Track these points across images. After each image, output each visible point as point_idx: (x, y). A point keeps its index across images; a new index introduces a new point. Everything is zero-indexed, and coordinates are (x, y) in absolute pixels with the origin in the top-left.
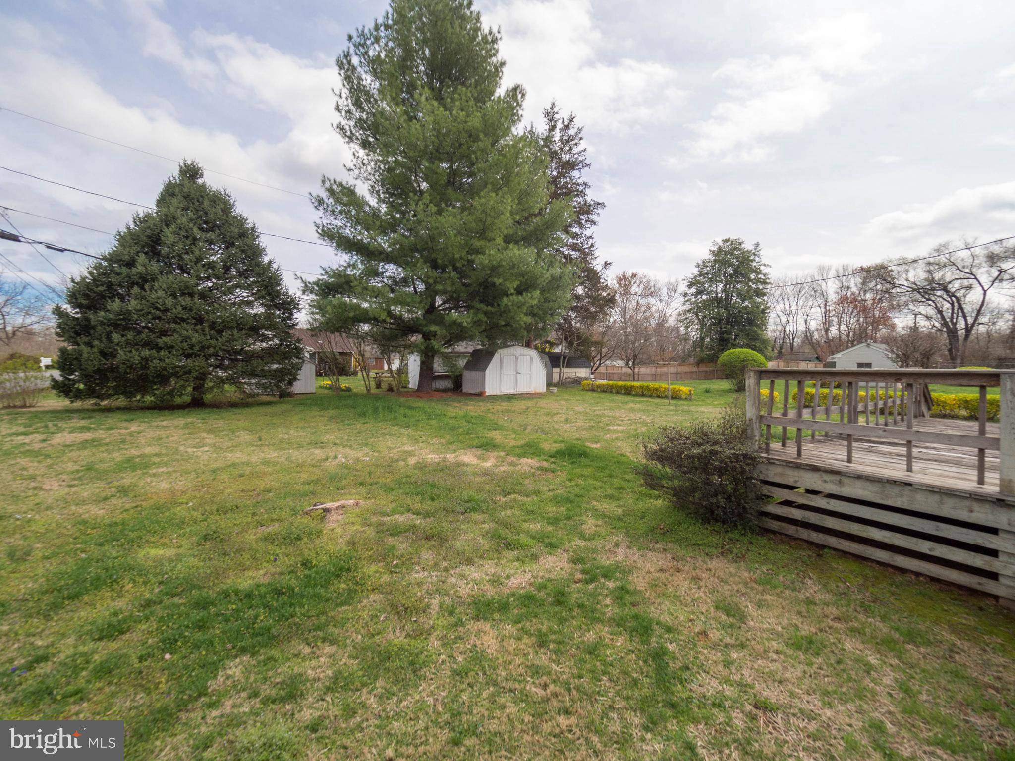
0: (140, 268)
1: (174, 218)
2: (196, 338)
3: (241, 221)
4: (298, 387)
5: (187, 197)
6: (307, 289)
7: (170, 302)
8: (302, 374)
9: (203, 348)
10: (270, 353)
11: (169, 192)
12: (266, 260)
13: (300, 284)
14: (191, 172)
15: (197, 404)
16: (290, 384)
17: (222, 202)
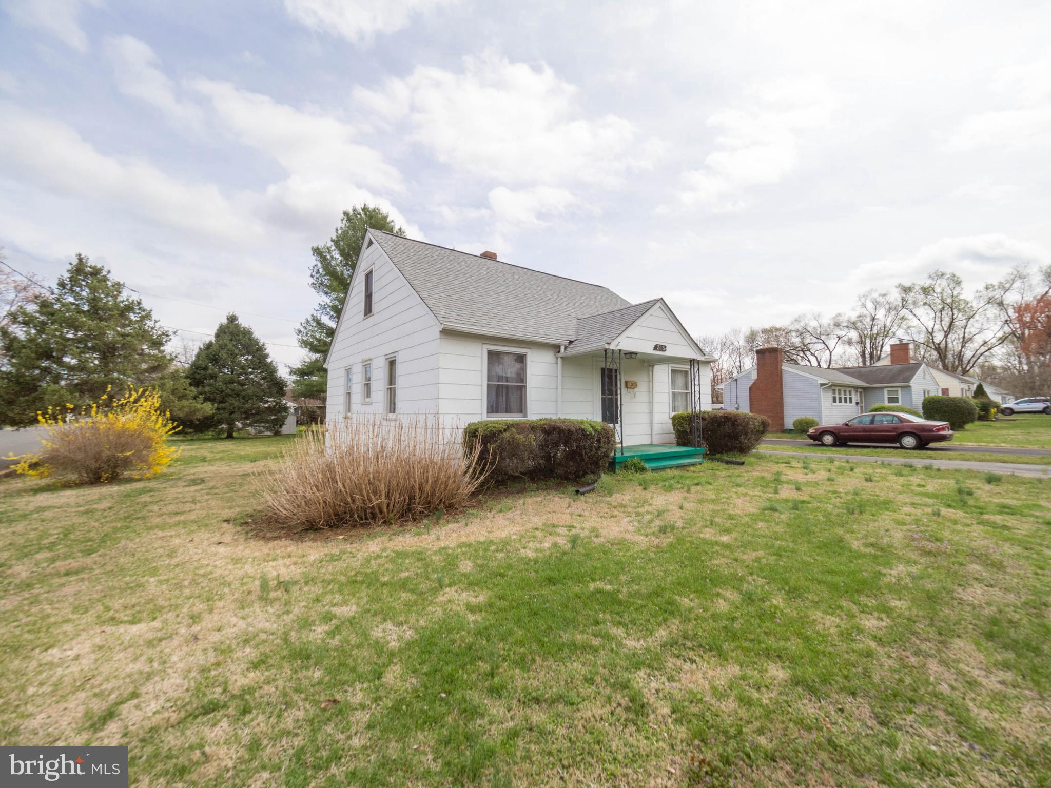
0: (210, 371)
1: (226, 345)
2: (236, 404)
3: (256, 342)
4: (285, 430)
5: (232, 333)
6: (292, 372)
7: (224, 388)
8: (287, 421)
9: (239, 408)
10: (270, 410)
11: (221, 332)
12: (269, 360)
13: (288, 370)
14: (232, 319)
15: (230, 437)
16: (281, 426)
17: (247, 333)
